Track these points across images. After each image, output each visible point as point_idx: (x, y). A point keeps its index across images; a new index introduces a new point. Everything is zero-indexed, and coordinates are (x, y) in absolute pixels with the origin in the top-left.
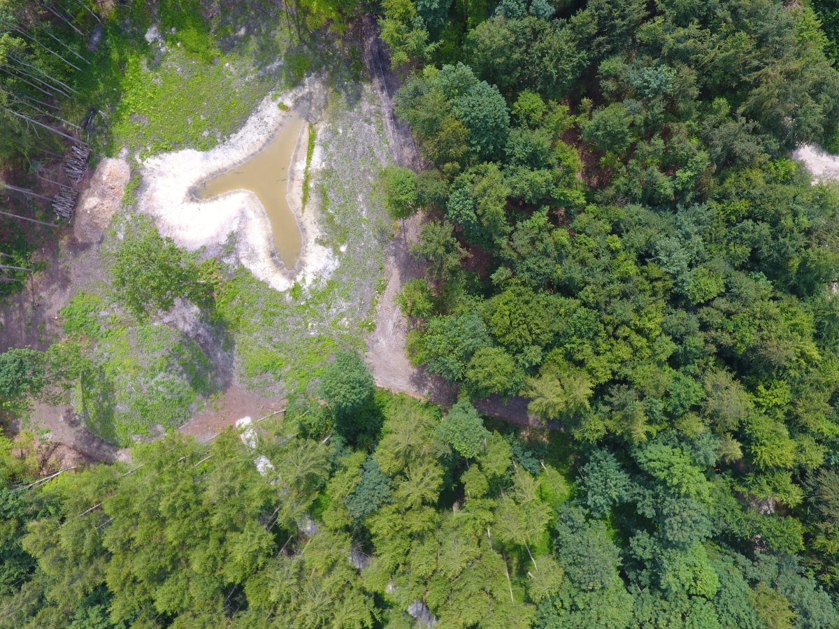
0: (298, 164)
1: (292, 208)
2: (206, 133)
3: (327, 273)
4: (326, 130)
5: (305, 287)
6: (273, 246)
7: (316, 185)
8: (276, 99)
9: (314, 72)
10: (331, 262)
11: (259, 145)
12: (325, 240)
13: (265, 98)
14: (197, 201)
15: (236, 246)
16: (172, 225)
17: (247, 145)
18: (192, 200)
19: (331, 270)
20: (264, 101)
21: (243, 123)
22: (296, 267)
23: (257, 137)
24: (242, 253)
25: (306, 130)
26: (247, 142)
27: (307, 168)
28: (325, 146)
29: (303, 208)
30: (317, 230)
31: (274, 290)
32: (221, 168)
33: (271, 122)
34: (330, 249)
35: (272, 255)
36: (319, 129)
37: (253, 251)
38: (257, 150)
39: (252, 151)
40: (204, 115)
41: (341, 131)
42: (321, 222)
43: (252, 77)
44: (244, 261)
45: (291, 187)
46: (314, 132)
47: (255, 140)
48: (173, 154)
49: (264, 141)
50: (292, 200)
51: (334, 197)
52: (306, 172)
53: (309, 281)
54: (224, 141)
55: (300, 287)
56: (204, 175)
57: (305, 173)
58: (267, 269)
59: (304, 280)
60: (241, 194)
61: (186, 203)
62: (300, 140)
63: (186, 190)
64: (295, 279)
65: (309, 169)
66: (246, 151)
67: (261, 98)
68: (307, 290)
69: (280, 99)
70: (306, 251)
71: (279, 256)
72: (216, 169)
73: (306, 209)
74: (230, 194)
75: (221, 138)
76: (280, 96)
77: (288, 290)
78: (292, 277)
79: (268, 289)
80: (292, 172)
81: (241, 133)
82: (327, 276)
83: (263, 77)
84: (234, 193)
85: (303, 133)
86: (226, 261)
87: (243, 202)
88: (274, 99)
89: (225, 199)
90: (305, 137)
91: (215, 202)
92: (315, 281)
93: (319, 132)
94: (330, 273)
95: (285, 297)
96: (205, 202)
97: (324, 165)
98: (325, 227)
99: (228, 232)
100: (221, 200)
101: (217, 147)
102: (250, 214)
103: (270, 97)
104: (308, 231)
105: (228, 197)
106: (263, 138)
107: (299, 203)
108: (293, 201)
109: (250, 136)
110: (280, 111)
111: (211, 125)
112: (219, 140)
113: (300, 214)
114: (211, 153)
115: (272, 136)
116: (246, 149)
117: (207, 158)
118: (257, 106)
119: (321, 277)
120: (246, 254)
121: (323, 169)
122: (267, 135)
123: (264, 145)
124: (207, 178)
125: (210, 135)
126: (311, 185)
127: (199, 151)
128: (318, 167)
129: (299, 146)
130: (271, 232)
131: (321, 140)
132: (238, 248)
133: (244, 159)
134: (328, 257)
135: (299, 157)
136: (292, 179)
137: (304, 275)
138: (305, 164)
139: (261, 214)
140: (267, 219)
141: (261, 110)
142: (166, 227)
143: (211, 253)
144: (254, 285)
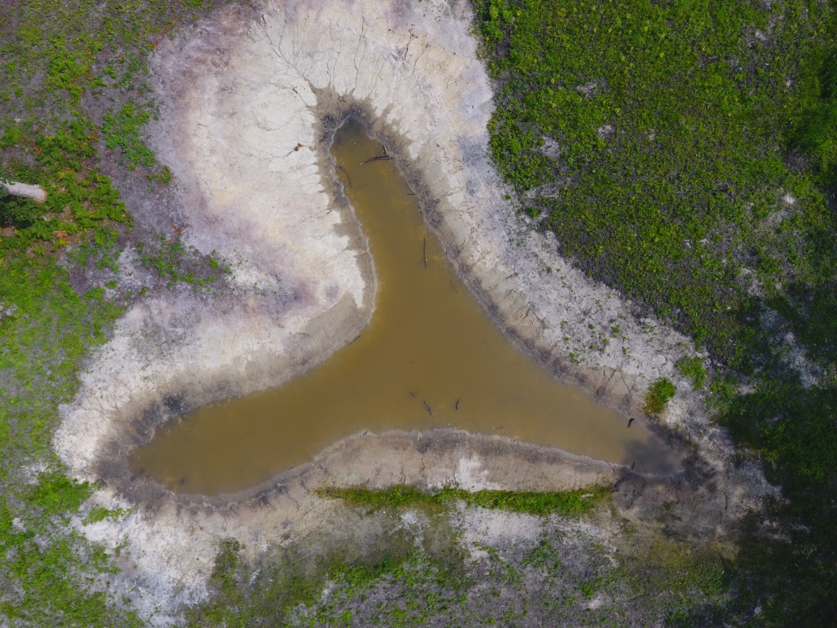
0: (475, 462)
1: (331, 452)
2: (551, 147)
3: (128, 592)
4: (595, 550)
5: (76, 522)
6: (200, 401)
7: (410, 533)
8: (684, 373)
9: (785, 493)
10: (163, 602)
11: (526, 327)
12: (236, 576)
13: (686, 340)
14: (324, 138)
15: (182, 286)
16: (235, 61)
17: (522, 288)
18: (328, 120)
19: (137, 603)
20: (675, 337)
21: (595, 271)
22: (140, 483)
23: (554, 320)
24: (161, 308)
25: (589, 479)
26: (533, 288)
27: (464, 495)
28: (539, 553)
29: (330, 492)
30: (264, 547)
31: (53, 420)
32: (442, 208)
33: (608, 360)
34: (205, 595)
35: (173, 402)
36: (596, 522)
37: (175, 341)
38: (512, 322)
39: (504, 306)
40: (610, 137)
41: (594, 604)
42: (292, 555)
43: (754, 289)
44: (135, 315)
45: (399, 445)
46: (586, 507)
47: (543, 314)
48: (472, 43)
49: (540, 343)
50: (357, 450)
51: (372, 599)
52: (452, 492)
53: (97, 532)
54: (529, 212)
55: (73, 505)
56: (413, 152)
57: (447, 490)
58: (122, 391)
59: (100, 514)
60: (361, 284)
61: (312, 100)
62: (554, 459)
63: (359, 95)
64: (101, 484)
65: (461, 505)
66: (504, 287)
67: (684, 325)
68: (67, 531)
69: (685, 385)
70: (194, 513)
71: (171, 422)
72: (436, 191)
73: (328, 503)
74: (356, 244)
75: (540, 202)
76: (697, 384)
77: (62, 467)
78: (106, 471)
79: (55, 402)
80: (448, 445)
81: (560, 266)
82: (117, 589)
83: (756, 324)
84: (362, 260)
85: (580, 468)
86: (126, 257)
87: (332, 293)
88: (683, 366)
89: (339, 230)
90: (567, 478)
91: (326, 199)
92: (98, 552)
93: (585, 526)
94: (128, 601)
95: (34, 461)
96: (323, 166)
97: (477, 554)
98: (276, 572)
99: (226, 253)
100: (336, 217)
101: (509, 189)
102: (295, 322)
103: (691, 353)
104: (261, 514)
105: (345, 240)
106: (552, 336)
107: (348, 477)
108: (352, 454)
109: (553, 296)
110: (644, 387)
111: (579, 160)
112: (531, 194)
113: (313, 484)
114: (485, 171)
115: (559, 368)
116: (509, 285)
117: (469, 157)
118: (658, 313)
119: (114, 571)
120: (164, 320)
121: (465, 554)
122: (563, 349)
123: (529, 344)
124: (406, 163)
125: (545, 161)
126: (409, 517)
127: (490, 127)
128: (469, 537)
129: (533, 458)
130: (247, 389)
131: (559, 535)
132: (176, 293)
133: (478, 282)
134: (179, 589)
135: (500, 462)
136: (424, 447)
137: (117, 512)
138: (479, 487)
139: (300, 355)
140: (288, 374)
141: (644, 326)
142: (223, 43)
143: (147, 204)
144: (61, 359)
